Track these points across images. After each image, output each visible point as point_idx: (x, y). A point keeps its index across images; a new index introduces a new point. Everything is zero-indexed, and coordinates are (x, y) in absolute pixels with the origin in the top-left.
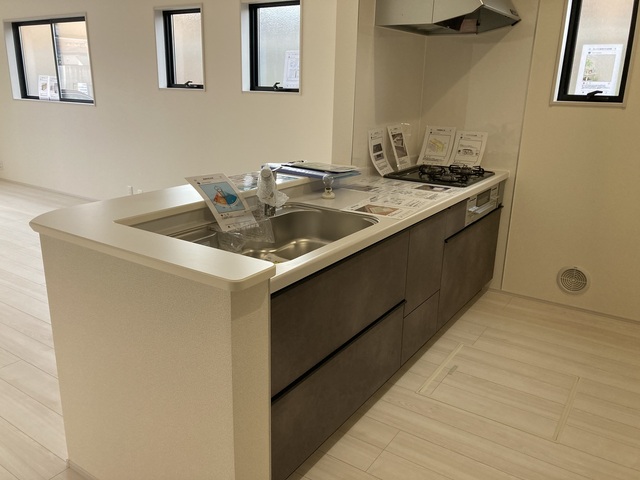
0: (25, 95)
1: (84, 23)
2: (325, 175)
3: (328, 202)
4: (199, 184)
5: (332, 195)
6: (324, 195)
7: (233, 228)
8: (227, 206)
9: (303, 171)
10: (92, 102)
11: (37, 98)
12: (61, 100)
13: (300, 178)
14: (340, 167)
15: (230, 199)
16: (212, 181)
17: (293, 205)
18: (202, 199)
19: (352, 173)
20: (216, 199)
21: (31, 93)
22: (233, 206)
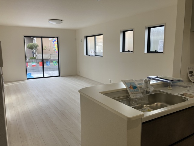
0: (87, 54)
1: (102, 36)
2: (169, 81)
3: (169, 91)
4: (125, 82)
5: (171, 88)
6: (168, 88)
7: (134, 97)
8: (133, 90)
9: (161, 79)
10: (102, 56)
11: (90, 55)
12: (95, 56)
13: (159, 82)
14: (175, 79)
15: (135, 88)
16: (129, 82)
17: (156, 91)
18: (126, 87)
19: (180, 81)
20: (130, 87)
21: (88, 54)
22: (135, 90)
